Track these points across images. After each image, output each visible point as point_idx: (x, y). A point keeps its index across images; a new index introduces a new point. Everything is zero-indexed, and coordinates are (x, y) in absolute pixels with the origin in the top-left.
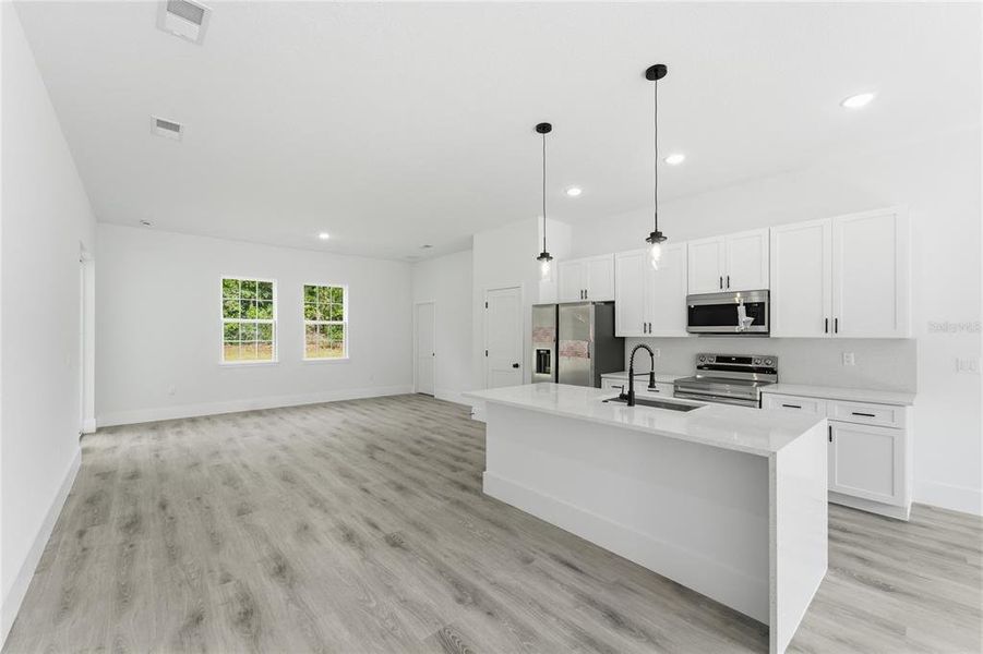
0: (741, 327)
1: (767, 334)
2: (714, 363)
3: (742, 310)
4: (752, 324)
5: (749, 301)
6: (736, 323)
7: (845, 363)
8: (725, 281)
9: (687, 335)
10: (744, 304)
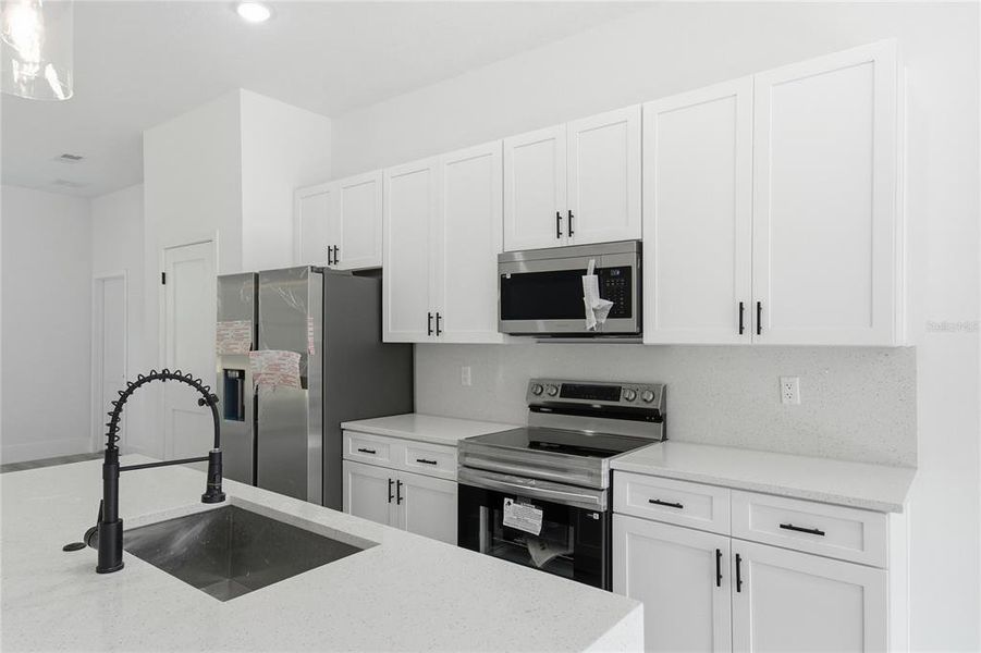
0: (591, 322)
1: (639, 334)
2: (558, 399)
3: (590, 283)
4: (612, 315)
5: (605, 265)
6: (580, 313)
7: (784, 400)
8: (565, 222)
9: (500, 339)
10: (596, 271)
